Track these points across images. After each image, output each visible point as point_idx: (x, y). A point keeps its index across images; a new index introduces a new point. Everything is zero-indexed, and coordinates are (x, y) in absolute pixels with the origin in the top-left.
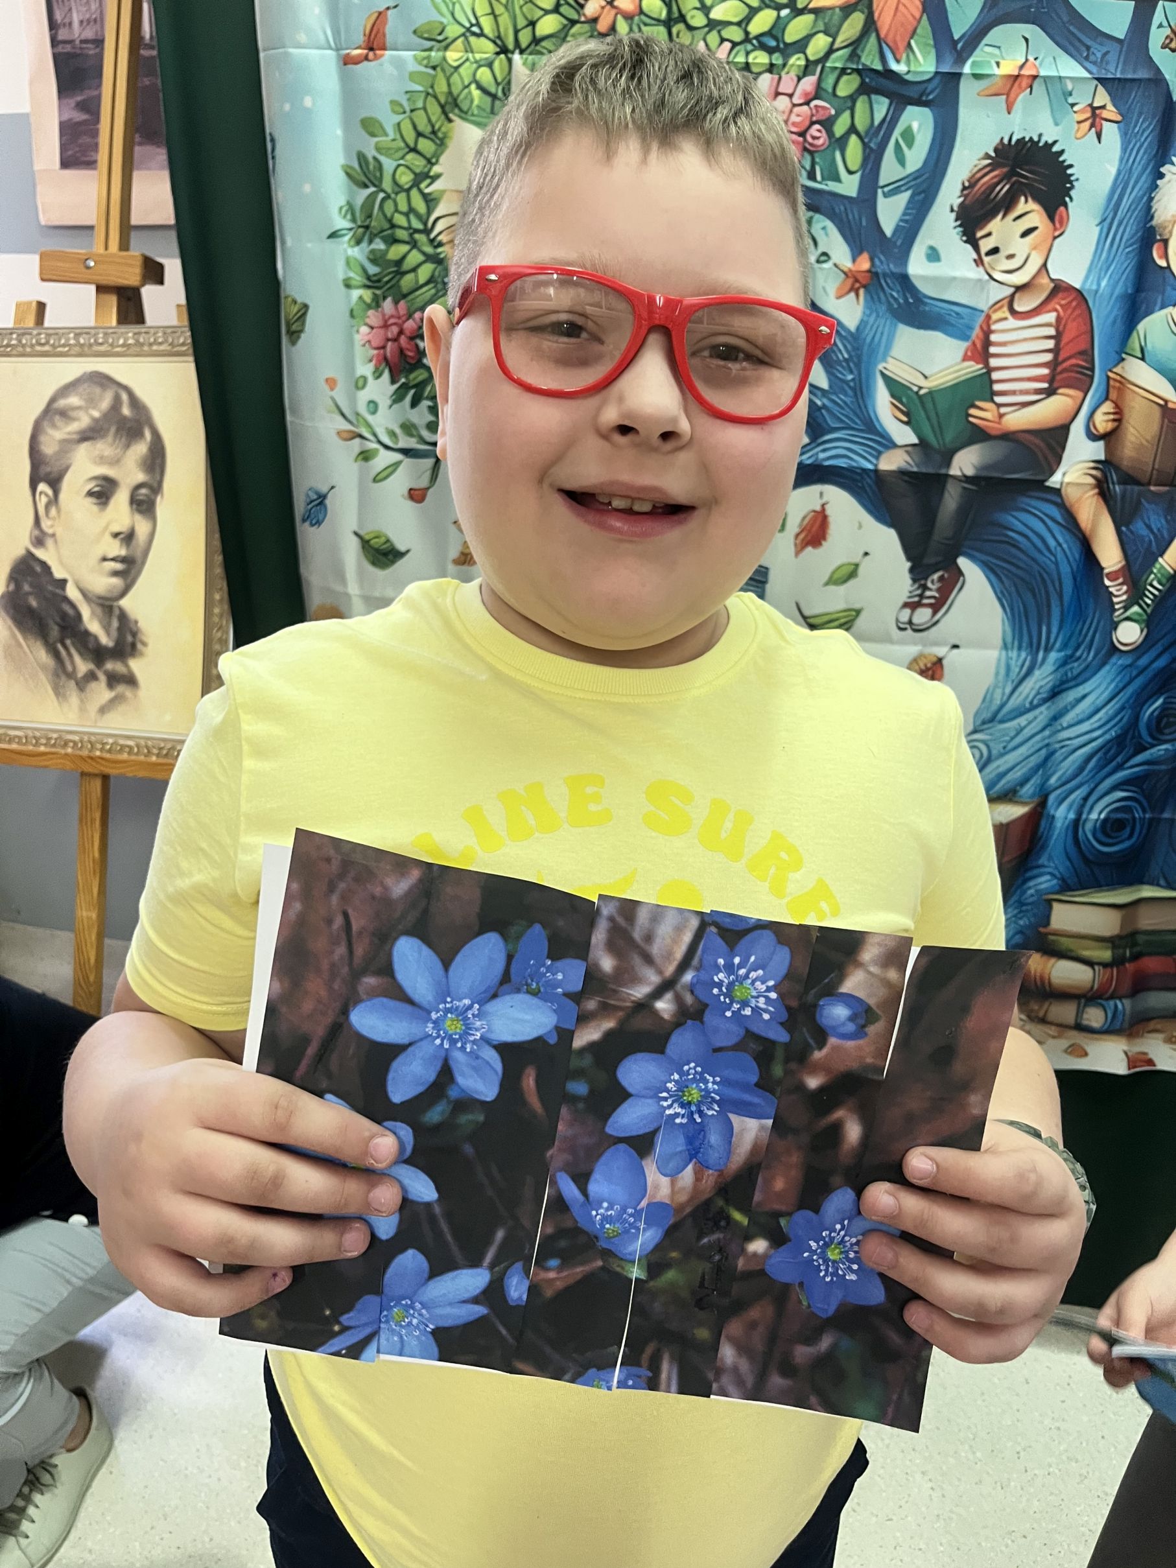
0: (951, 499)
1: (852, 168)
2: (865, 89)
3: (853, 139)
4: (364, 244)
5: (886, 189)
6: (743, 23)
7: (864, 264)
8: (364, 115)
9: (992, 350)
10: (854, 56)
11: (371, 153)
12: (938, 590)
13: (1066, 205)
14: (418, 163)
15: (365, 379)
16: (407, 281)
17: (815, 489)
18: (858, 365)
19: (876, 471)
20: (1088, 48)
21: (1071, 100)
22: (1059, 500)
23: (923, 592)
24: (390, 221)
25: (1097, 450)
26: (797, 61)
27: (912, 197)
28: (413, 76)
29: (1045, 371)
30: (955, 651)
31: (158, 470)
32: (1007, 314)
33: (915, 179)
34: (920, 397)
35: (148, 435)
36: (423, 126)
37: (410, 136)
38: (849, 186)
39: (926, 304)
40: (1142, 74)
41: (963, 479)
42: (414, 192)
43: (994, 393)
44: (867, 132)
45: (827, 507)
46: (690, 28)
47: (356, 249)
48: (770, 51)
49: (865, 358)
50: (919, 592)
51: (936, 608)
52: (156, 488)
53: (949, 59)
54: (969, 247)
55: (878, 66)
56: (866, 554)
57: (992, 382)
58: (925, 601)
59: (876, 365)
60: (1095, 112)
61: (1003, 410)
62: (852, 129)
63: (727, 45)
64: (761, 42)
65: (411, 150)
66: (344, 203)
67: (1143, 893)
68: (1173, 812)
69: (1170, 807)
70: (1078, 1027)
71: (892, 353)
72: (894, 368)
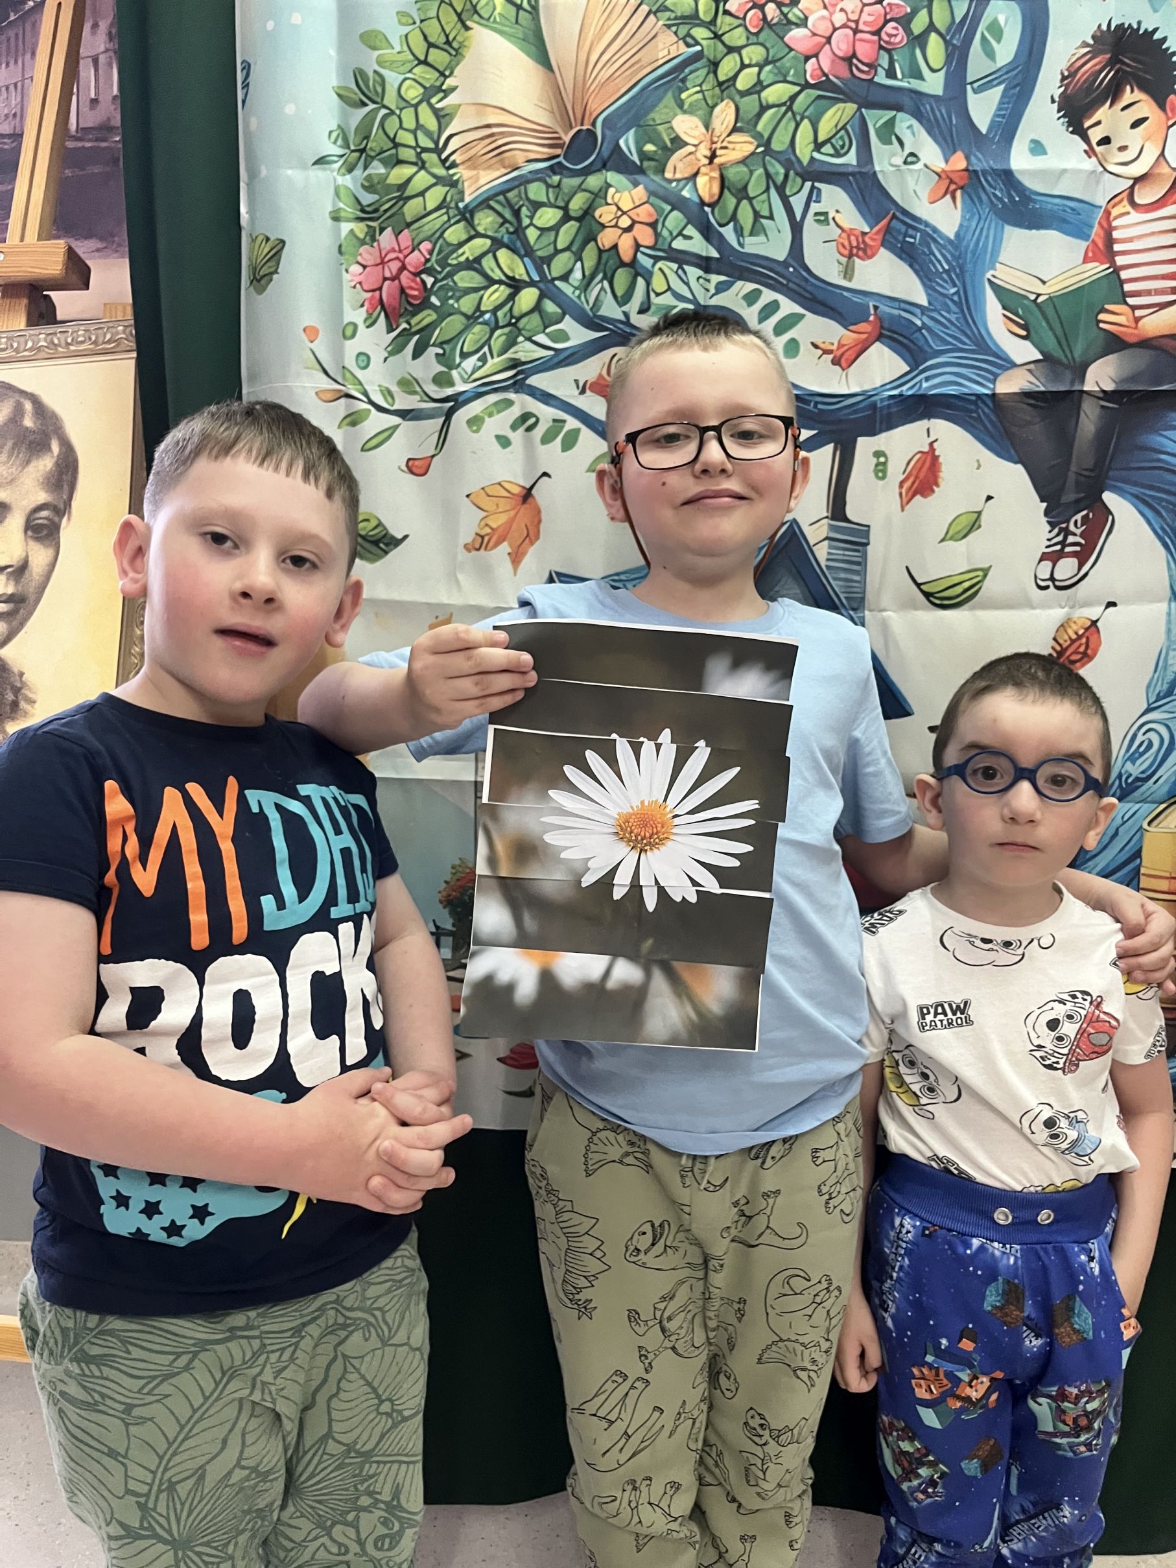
0: (1089, 419)
1: (935, 66)
3: (933, 37)
4: (358, 172)
5: (976, 85)
7: (959, 162)
8: (363, 29)
9: (1117, 247)
11: (370, 67)
12: (1082, 535)
14: (430, 77)
15: (355, 326)
16: (412, 208)
17: (923, 424)
18: (961, 275)
19: (994, 395)
23: (1065, 538)
24: (393, 140)
27: (1005, 90)
30: (1111, 609)
31: (66, 488)
32: (1129, 208)
33: (1007, 73)
34: (1038, 305)
35: (55, 447)
36: (435, 36)
37: (420, 48)
38: (934, 84)
39: (1035, 201)
41: (1101, 395)
42: (424, 109)
43: (1125, 295)
44: (949, 29)
45: (935, 445)
47: (348, 177)
49: (969, 266)
50: (1060, 538)
51: (1082, 557)
52: (61, 509)
54: (1076, 138)
56: (989, 498)
57: (1122, 283)
58: (1068, 549)
59: (984, 275)
61: (1138, 313)
62: (931, 27)
65: (420, 62)
66: (335, 127)
71: (1001, 259)
72: (1004, 275)
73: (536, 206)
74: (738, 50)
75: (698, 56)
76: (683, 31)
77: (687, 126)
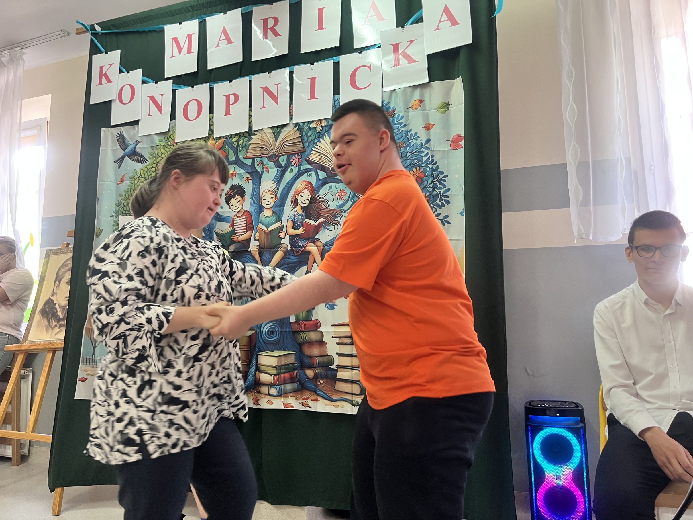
4: (118, 218)
8: (119, 193)
9: (235, 224)
11: (120, 200)
13: (244, 196)
20: (245, 167)
21: (243, 177)
22: (250, 254)
24: (122, 212)
28: (128, 186)
29: (245, 228)
32: (236, 217)
34: (222, 236)
36: (130, 194)
37: (127, 196)
40: (254, 170)
41: (231, 252)
43: (236, 233)
47: (116, 219)
49: (211, 229)
57: (235, 231)
60: (247, 178)
61: (238, 236)
65: (127, 199)
66: (115, 210)
67: (283, 353)
68: (286, 329)
69: (285, 327)
70: (270, 395)
71: (216, 227)
72: (216, 230)
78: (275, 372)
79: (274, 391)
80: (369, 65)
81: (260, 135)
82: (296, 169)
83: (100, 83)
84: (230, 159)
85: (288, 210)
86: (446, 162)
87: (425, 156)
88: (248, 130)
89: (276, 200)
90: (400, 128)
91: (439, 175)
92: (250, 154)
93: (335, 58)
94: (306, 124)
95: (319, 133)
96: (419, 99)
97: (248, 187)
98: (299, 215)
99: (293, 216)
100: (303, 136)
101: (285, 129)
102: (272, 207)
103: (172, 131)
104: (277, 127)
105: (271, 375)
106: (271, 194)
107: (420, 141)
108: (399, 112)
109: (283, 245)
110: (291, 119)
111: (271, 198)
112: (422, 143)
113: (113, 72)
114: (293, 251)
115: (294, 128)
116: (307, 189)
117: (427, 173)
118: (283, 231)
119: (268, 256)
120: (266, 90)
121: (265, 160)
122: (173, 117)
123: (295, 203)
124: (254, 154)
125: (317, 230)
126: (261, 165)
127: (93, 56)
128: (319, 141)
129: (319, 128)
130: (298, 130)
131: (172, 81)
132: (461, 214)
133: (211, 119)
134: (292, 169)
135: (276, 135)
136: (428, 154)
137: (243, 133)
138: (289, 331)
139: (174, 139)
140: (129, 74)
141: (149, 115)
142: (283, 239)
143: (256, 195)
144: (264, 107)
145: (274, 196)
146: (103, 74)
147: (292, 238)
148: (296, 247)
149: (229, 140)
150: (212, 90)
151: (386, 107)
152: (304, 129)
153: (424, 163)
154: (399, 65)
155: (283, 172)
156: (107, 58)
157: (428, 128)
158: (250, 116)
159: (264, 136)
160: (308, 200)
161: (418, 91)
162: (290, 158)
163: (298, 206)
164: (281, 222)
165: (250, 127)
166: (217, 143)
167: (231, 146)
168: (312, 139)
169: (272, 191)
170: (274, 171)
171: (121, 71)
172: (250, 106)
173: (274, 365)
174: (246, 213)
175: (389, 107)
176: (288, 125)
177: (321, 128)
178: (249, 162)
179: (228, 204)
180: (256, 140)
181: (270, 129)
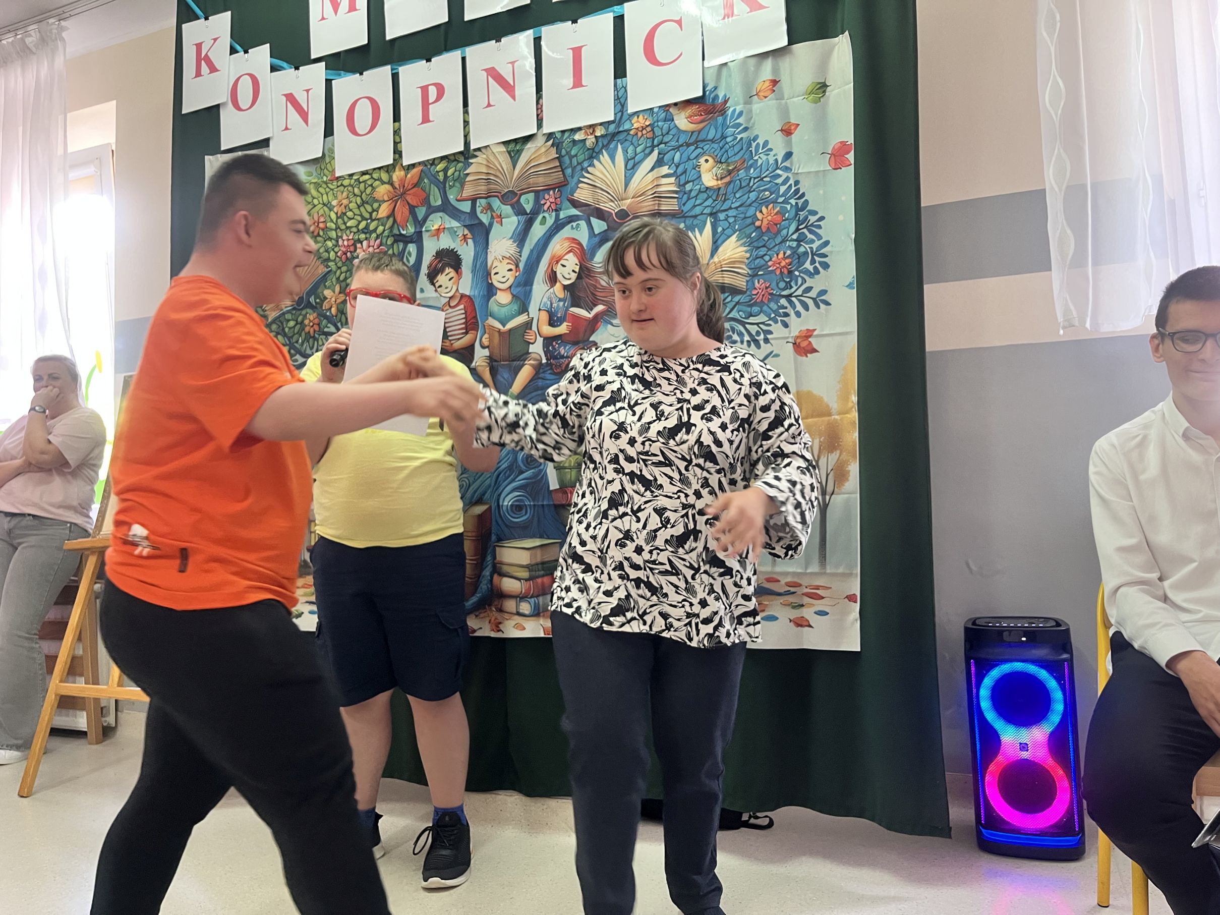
2: (396, 241)
6: (357, 226)
9: (446, 321)
10: (391, 231)
13: (461, 268)
20: (459, 217)
21: (457, 234)
25: (486, 352)
26: (374, 235)
29: (464, 326)
32: (448, 307)
40: (476, 222)
43: (448, 336)
46: (341, 230)
48: (366, 233)
53: (418, 227)
54: (432, 286)
55: (398, 233)
57: (447, 332)
60: (464, 236)
61: (452, 341)
63: (352, 234)
64: (363, 231)
67: (537, 542)
68: (543, 502)
69: (541, 499)
70: (519, 614)
73: (288, 321)
74: (339, 268)
75: (331, 270)
76: (325, 263)
77: (327, 293)
78: (525, 574)
79: (525, 608)
80: (678, 19)
81: (485, 156)
82: (551, 217)
83: (198, 74)
84: (433, 203)
85: (540, 292)
86: (821, 192)
87: (784, 183)
88: (462, 149)
89: (518, 273)
90: (737, 134)
91: (810, 217)
92: (468, 191)
93: (617, 8)
94: (566, 135)
95: (591, 151)
96: (771, 78)
97: (467, 252)
98: (560, 300)
99: (549, 303)
100: (563, 157)
101: (529, 145)
102: (510, 287)
103: (329, 156)
104: (515, 141)
105: (519, 579)
106: (508, 263)
107: (774, 156)
108: (735, 106)
109: (533, 355)
110: (540, 125)
111: (508, 270)
112: (776, 160)
113: (220, 52)
114: (551, 365)
115: (546, 142)
116: (571, 254)
117: (787, 215)
118: (531, 329)
119: (506, 375)
120: (493, 73)
121: (496, 203)
122: (329, 131)
123: (553, 278)
124: (475, 191)
125: (593, 325)
126: (489, 211)
127: (183, 26)
128: (593, 166)
129: (591, 140)
130: (553, 145)
131: (324, 63)
132: (850, 286)
133: (397, 132)
134: (544, 217)
135: (514, 156)
136: (787, 179)
137: (454, 154)
138: (548, 505)
139: (334, 170)
140: (249, 54)
141: (287, 129)
142: (532, 344)
143: (481, 266)
144: (489, 105)
145: (513, 267)
146: (203, 56)
147: (549, 341)
148: (555, 358)
149: (430, 169)
150: (395, 77)
151: (712, 96)
152: (564, 144)
153: (782, 196)
154: (732, 16)
155: (529, 223)
156: (207, 27)
157: (787, 131)
158: (466, 123)
159: (492, 158)
160: (575, 272)
161: (768, 64)
162: (541, 197)
163: (558, 284)
164: (528, 314)
165: (467, 144)
166: (409, 176)
167: (434, 179)
168: (580, 162)
169: (509, 258)
170: (512, 222)
171: (233, 51)
172: (465, 104)
173: (525, 563)
174: (464, 300)
175: (717, 97)
176: (534, 137)
177: (594, 140)
178: (466, 207)
179: (433, 284)
180: (477, 165)
181: (502, 145)
